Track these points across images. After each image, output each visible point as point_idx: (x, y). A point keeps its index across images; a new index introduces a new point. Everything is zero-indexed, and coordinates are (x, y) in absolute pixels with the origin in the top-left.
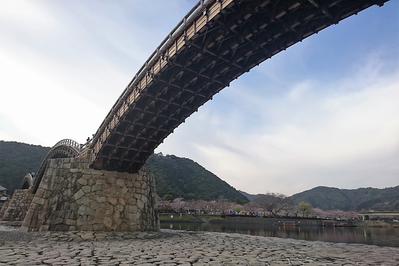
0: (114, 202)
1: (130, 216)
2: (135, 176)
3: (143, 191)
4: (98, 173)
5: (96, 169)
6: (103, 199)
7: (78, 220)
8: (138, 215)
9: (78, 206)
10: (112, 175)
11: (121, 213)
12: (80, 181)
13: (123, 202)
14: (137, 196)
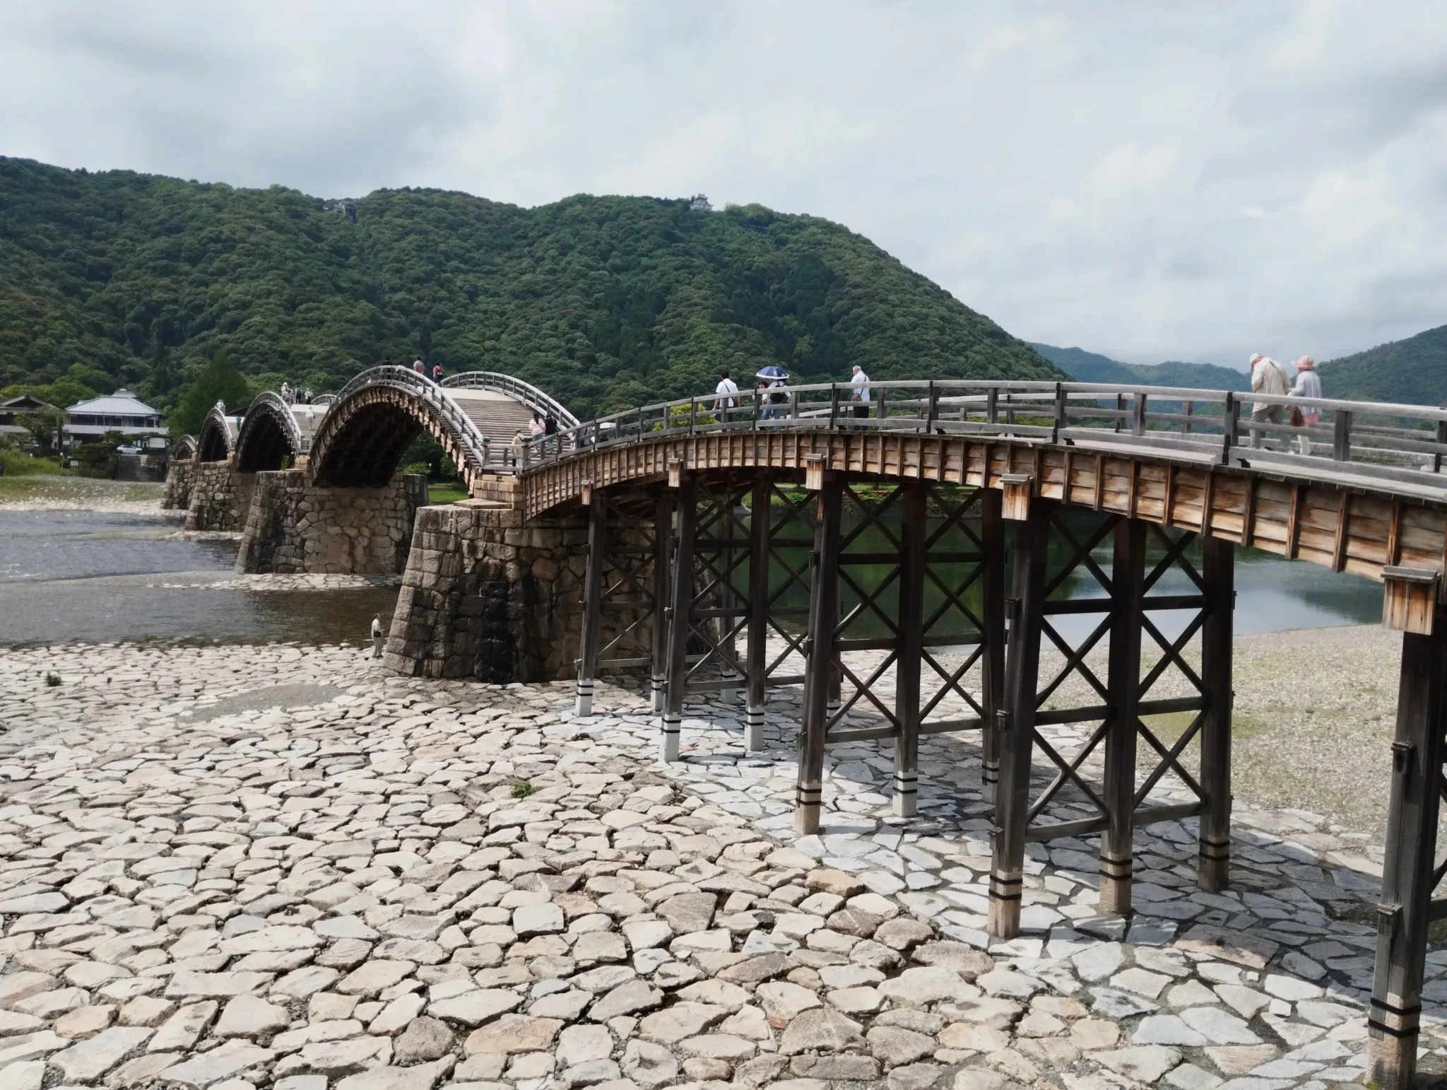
0: (352, 532)
1: (380, 552)
2: (383, 492)
3: (399, 514)
4: (325, 492)
5: (322, 487)
6: (335, 530)
7: (306, 559)
8: (393, 550)
9: (303, 541)
10: (345, 494)
11: (364, 548)
12: (303, 505)
13: (366, 532)
14: (390, 522)
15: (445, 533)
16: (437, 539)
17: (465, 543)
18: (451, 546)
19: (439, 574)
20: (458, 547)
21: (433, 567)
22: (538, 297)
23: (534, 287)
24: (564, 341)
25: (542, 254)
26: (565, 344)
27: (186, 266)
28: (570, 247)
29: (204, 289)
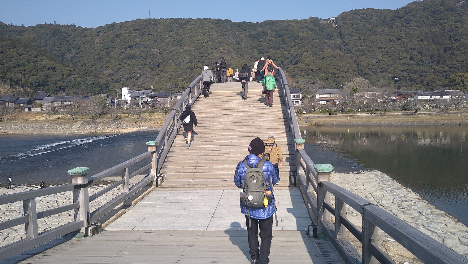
22: (399, 40)
23: (398, 37)
24: (408, 54)
25: (400, 25)
26: (409, 56)
27: (284, 46)
28: (411, 20)
29: (289, 52)
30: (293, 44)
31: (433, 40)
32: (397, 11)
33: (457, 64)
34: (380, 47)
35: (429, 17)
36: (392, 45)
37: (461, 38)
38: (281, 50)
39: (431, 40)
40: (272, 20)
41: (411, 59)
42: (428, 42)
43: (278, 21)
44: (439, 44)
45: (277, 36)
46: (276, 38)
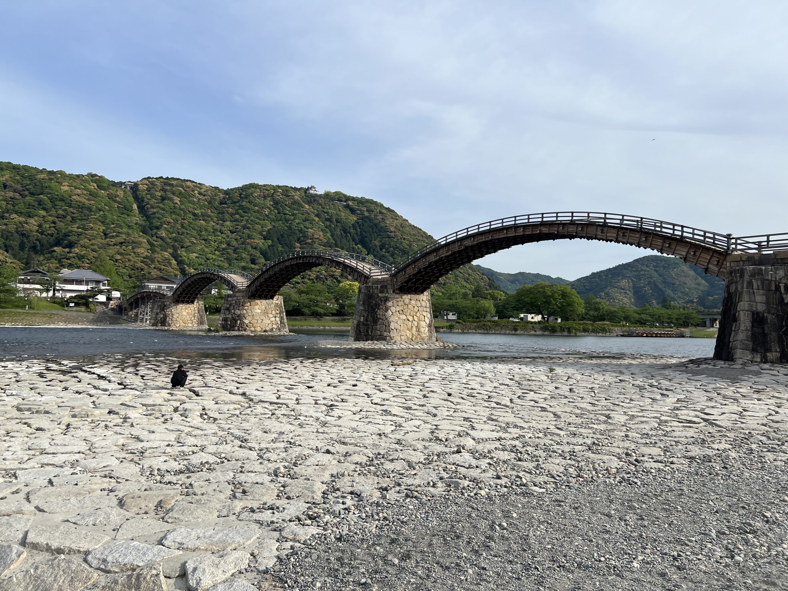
5: (396, 293)
7: (391, 333)
9: (389, 322)
11: (416, 327)
12: (388, 303)
13: (416, 319)
15: (768, 280)
16: (763, 284)
17: (782, 285)
18: (773, 288)
19: (767, 303)
20: (778, 288)
21: (764, 299)
22: (233, 233)
23: (231, 228)
24: (248, 255)
25: (234, 212)
26: (249, 257)
27: (43, 213)
28: (249, 209)
29: (53, 225)
30: (60, 212)
31: (278, 239)
32: (227, 192)
33: (312, 275)
34: (206, 238)
35: (272, 209)
36: (224, 238)
37: (312, 242)
38: (36, 218)
39: (276, 240)
40: (14, 162)
41: (253, 261)
42: (272, 241)
43: (26, 168)
44: (287, 246)
45: (27, 193)
46: (23, 196)
